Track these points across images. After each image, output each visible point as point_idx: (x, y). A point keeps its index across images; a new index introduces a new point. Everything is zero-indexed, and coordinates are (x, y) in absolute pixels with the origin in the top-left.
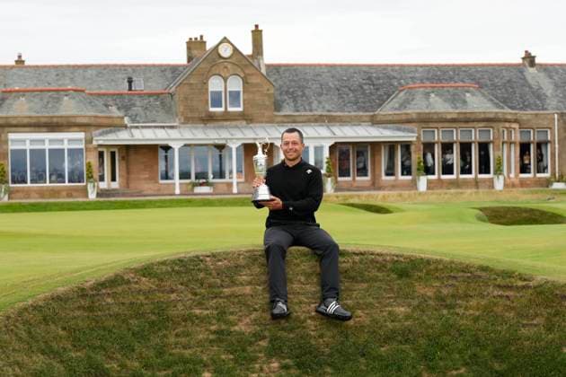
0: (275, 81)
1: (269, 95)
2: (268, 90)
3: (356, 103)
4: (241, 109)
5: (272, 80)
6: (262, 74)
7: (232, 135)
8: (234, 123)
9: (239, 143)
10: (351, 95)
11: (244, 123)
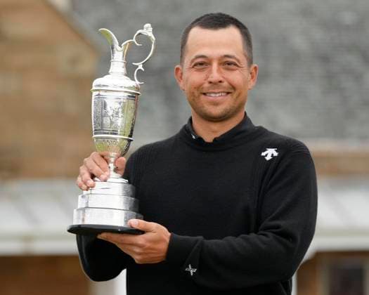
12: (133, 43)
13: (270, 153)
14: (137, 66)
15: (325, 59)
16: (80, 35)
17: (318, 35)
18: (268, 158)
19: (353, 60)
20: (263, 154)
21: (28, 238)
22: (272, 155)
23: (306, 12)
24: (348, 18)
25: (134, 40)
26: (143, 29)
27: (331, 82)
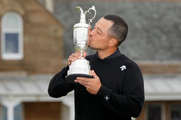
0: (65, 19)
1: (56, 39)
2: (55, 31)
3: (170, 48)
4: (18, 56)
5: (60, 18)
6: (47, 12)
7: (8, 90)
8: (10, 74)
9: (17, 102)
10: (164, 38)
11: (24, 74)
12: (88, 12)
13: (123, 67)
14: (90, 21)
15: (147, 31)
16: (58, 22)
17: (145, 22)
18: (122, 70)
19: (157, 31)
20: (121, 68)
21: (38, 96)
22: (124, 68)
23: (140, 14)
24: (156, 16)
25: (89, 11)
26: (92, 7)
27: (149, 40)
